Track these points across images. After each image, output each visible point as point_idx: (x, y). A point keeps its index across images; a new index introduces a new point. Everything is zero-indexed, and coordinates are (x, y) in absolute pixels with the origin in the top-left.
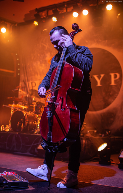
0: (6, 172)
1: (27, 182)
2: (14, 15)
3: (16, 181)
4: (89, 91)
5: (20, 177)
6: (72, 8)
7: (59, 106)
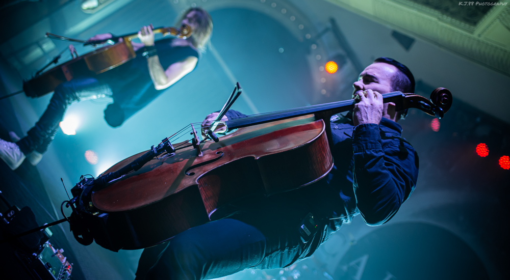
7: (195, 161)
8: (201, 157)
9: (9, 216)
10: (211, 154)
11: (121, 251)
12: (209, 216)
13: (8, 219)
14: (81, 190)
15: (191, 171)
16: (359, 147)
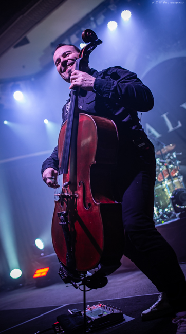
0: (90, 306)
1: (118, 311)
2: (24, 67)
3: (103, 316)
4: (144, 144)
5: (108, 308)
6: (102, 17)
7: (80, 201)
8: (78, 196)
9: (58, 330)
10: (79, 190)
13: (60, 331)
15: (87, 205)
16: (107, 93)
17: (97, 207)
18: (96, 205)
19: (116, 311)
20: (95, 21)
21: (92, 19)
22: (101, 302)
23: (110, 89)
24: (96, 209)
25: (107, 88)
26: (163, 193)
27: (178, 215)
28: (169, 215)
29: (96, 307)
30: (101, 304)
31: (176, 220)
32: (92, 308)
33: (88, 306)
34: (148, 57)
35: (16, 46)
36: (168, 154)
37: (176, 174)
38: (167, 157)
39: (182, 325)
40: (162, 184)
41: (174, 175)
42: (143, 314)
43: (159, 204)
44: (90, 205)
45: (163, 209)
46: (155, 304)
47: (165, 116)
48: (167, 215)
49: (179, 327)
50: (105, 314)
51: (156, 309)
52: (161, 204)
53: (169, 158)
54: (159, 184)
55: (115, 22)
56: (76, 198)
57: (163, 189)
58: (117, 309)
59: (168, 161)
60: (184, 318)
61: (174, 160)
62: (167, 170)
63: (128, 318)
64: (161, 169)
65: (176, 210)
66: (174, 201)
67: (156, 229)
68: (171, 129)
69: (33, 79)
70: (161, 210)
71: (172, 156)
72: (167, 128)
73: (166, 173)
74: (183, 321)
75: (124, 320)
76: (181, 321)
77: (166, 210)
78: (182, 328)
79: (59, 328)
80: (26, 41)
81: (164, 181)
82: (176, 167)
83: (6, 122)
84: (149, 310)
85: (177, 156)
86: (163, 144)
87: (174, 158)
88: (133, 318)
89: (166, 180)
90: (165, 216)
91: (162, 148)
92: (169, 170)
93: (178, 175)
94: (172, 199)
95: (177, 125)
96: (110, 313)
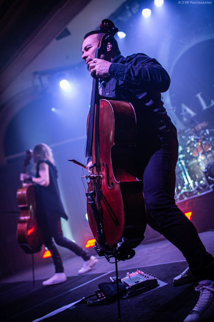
0: (130, 273)
1: (153, 278)
2: (68, 57)
3: (139, 282)
4: (164, 127)
5: (145, 275)
6: (137, 6)
7: (104, 181)
8: (103, 176)
9: (100, 296)
10: (103, 170)
11: (144, 235)
12: (138, 180)
13: (102, 297)
14: (101, 251)
15: (110, 184)
16: (121, 76)
17: (118, 185)
18: (117, 183)
19: (151, 278)
20: (130, 10)
21: (128, 8)
22: (139, 269)
23: (123, 72)
24: (117, 187)
25: (121, 71)
26: (198, 166)
27: (211, 187)
28: (204, 186)
29: (134, 275)
30: (139, 272)
31: (209, 191)
32: (131, 275)
33: (128, 273)
34: (181, 41)
35: (58, 38)
36: (202, 132)
37: (210, 149)
38: (201, 134)
39: (203, 292)
40: (197, 159)
41: (208, 150)
42: (175, 280)
43: (196, 177)
44: (112, 184)
45: (199, 182)
46: (186, 270)
47: (199, 96)
48: (202, 187)
49: (201, 294)
50: (141, 281)
51: (186, 275)
52: (197, 177)
53: (203, 134)
54: (194, 159)
55: (149, 9)
56: (101, 178)
57: (198, 164)
58: (152, 276)
59: (202, 137)
60: (206, 286)
61: (208, 136)
62: (201, 146)
63: (162, 284)
64: (195, 145)
65: (210, 182)
66: (207, 174)
67: (177, 206)
68: (205, 107)
69: (77, 68)
70: (196, 183)
71: (206, 132)
72: (201, 107)
73: (201, 148)
74: (205, 289)
75: (159, 285)
76: (203, 289)
77: (202, 182)
78: (204, 295)
79: (101, 295)
80: (67, 33)
81: (199, 156)
82: (209, 143)
83: (53, 109)
84: (180, 277)
85: (210, 132)
86: (197, 122)
87: (207, 134)
88: (167, 284)
89: (200, 155)
90: (201, 188)
91: (196, 125)
92: (204, 146)
93: (212, 150)
94: (205, 173)
95: (210, 103)
96: (145, 279)
